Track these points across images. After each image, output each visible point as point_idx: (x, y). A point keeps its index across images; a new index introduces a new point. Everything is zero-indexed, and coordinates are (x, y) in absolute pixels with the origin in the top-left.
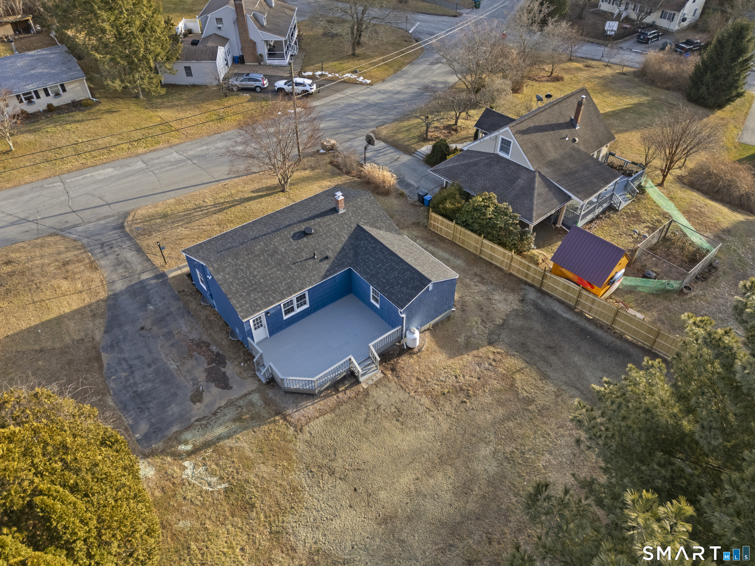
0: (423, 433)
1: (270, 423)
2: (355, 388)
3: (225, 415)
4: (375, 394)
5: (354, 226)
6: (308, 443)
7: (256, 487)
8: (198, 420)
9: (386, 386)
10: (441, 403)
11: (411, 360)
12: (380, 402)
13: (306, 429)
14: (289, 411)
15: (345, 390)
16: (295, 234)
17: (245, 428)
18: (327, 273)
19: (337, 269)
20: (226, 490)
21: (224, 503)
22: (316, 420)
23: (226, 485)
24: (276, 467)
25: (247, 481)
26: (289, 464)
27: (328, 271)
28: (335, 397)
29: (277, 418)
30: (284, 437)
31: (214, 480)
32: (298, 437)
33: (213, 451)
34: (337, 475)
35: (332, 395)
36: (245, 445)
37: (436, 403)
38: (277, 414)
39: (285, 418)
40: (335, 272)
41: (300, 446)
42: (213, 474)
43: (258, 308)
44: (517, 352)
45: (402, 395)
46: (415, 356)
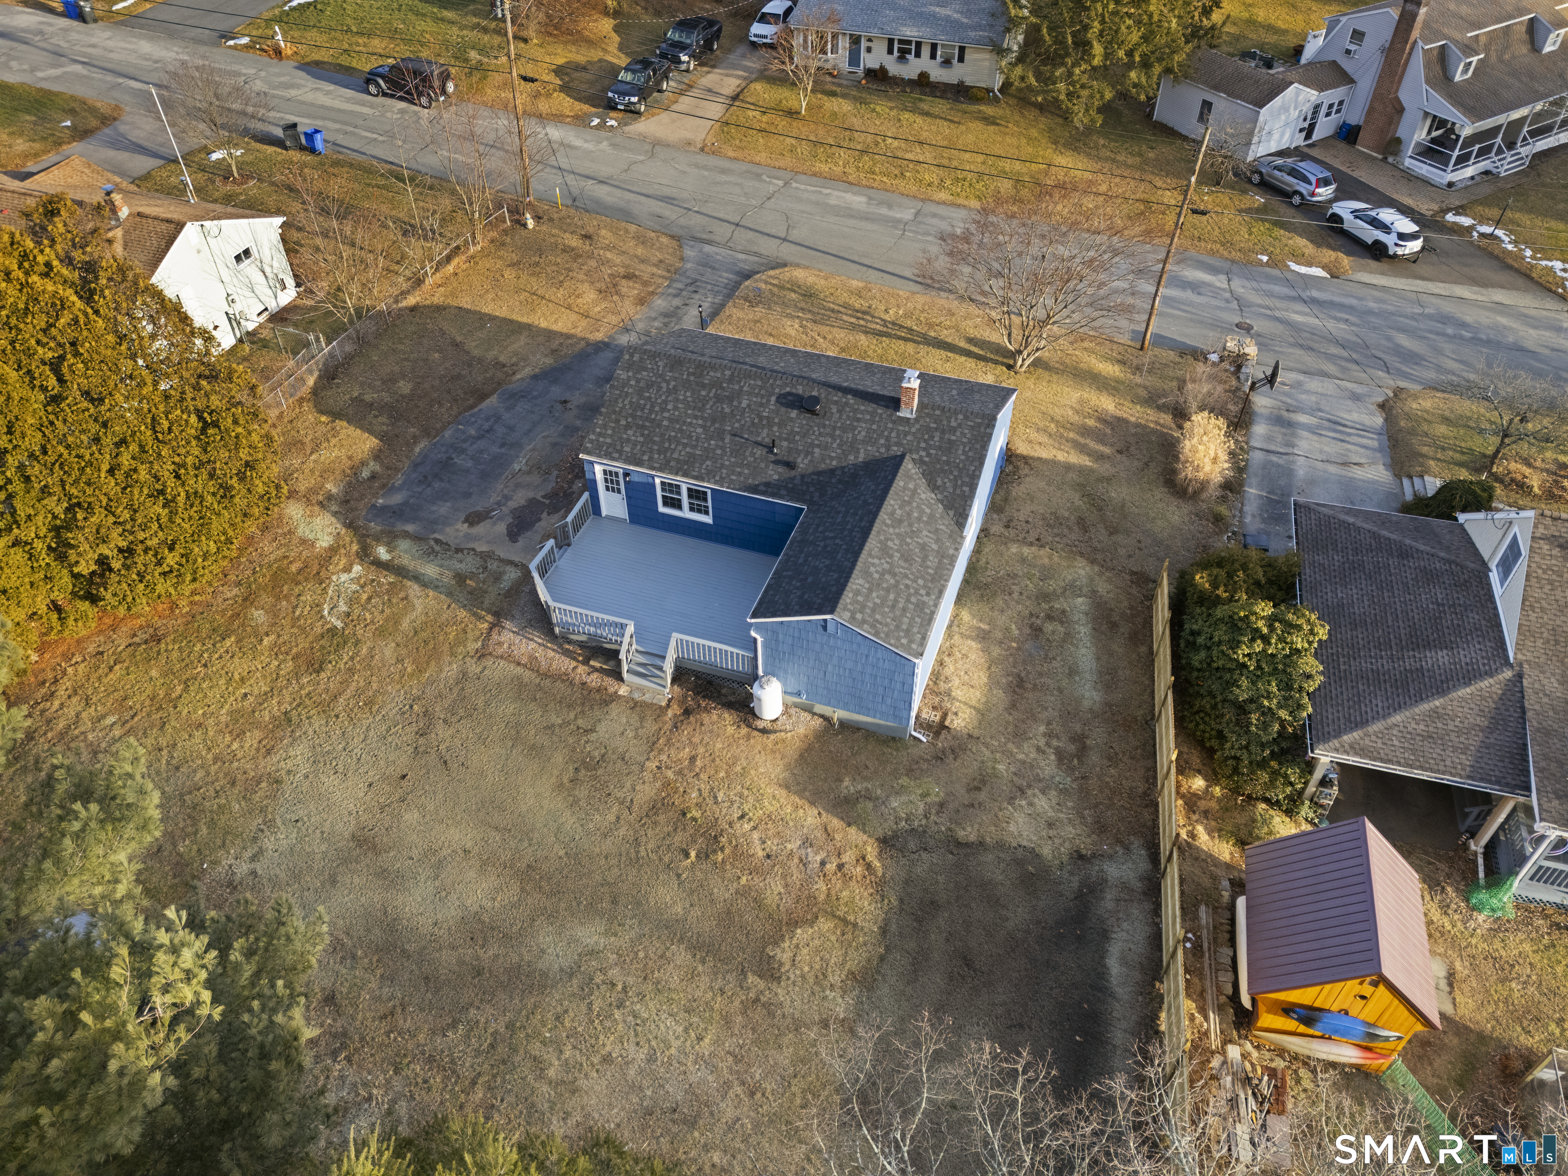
2: (609, 682)
5: (896, 450)
6: (463, 677)
8: (437, 541)
10: (662, 818)
13: (489, 662)
14: (508, 624)
15: (596, 670)
16: (789, 394)
17: (450, 594)
18: (762, 488)
19: (783, 492)
20: (333, 631)
21: (310, 638)
22: (512, 666)
23: (339, 624)
26: (411, 676)
27: (767, 484)
28: (574, 664)
29: (490, 618)
30: (460, 642)
32: (468, 659)
35: (575, 659)
37: (654, 809)
39: (492, 626)
41: (451, 670)
46: (744, 730)
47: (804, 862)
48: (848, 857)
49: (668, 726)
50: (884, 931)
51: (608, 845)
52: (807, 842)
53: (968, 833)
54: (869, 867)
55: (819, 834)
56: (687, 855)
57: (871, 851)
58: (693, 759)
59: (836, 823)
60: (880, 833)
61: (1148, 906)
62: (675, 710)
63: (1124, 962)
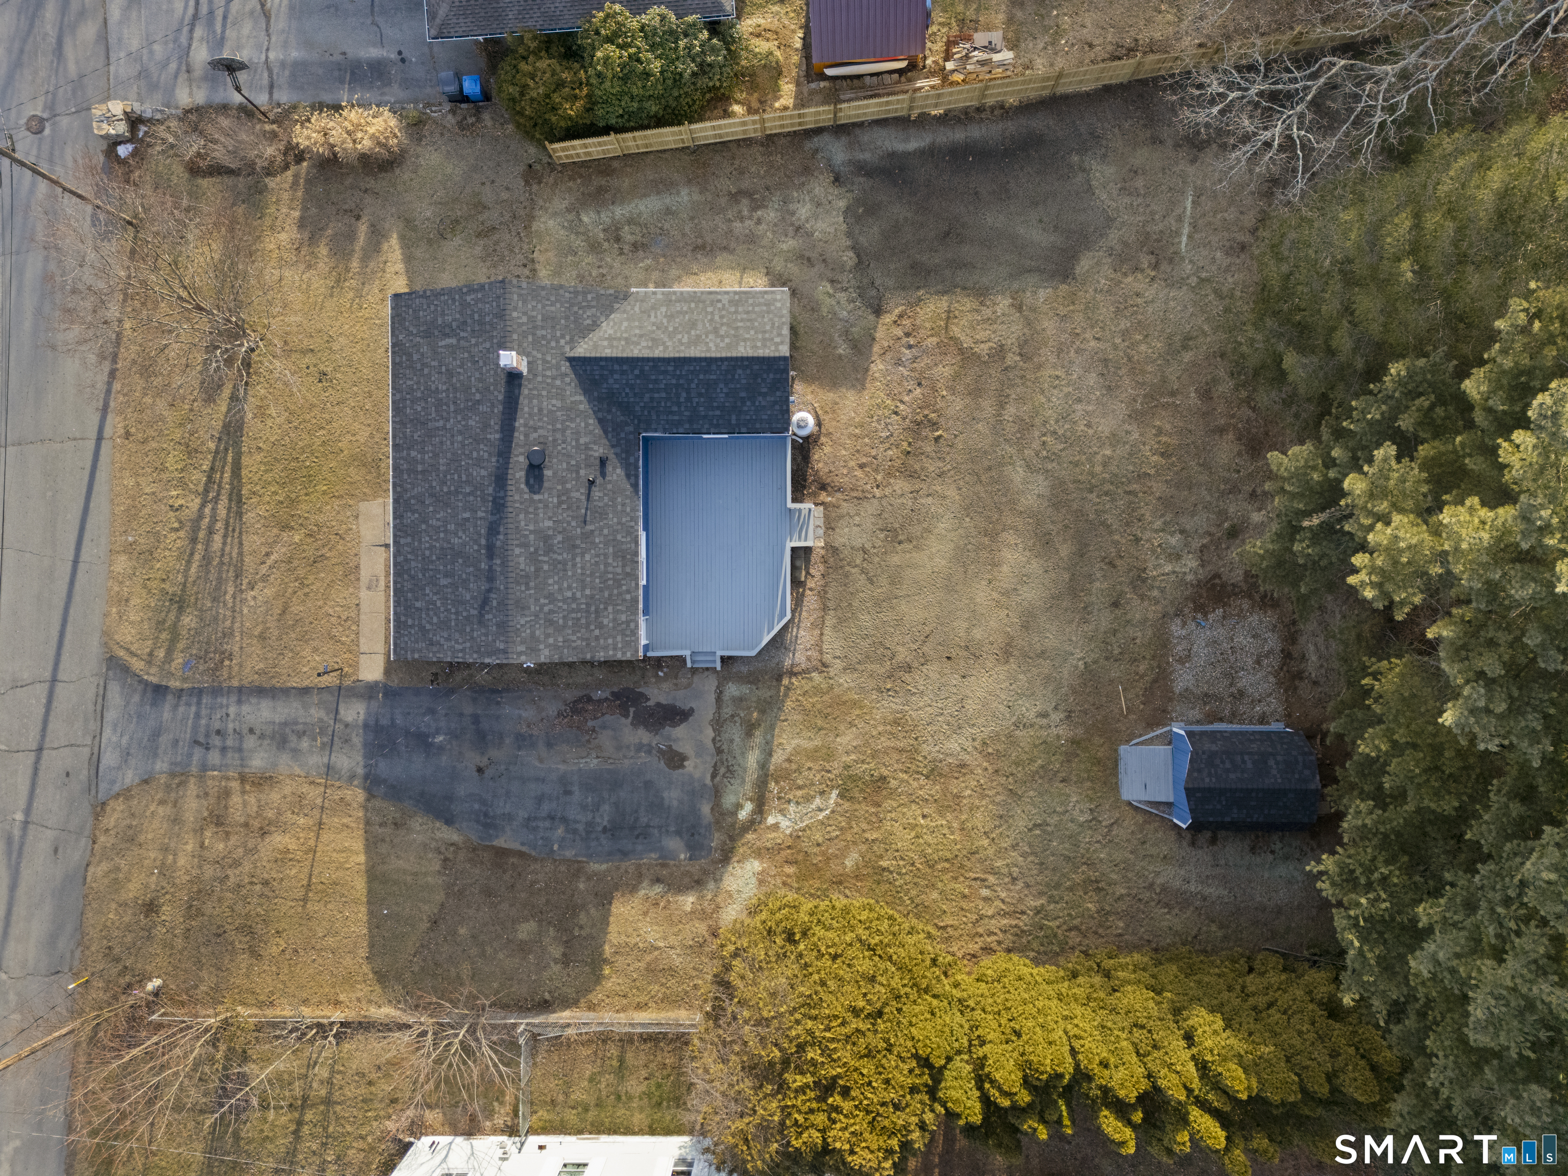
0: (942, 526)
1: (786, 695)
2: (814, 558)
3: (732, 741)
4: (842, 540)
5: (565, 367)
6: (849, 668)
7: (863, 762)
8: (714, 776)
9: (841, 517)
10: (917, 467)
11: (827, 449)
12: (858, 543)
13: (828, 658)
14: (787, 663)
15: (808, 573)
16: (527, 483)
17: (772, 727)
18: (633, 479)
19: (632, 460)
20: (841, 796)
21: (857, 806)
22: (825, 638)
23: (835, 793)
24: (851, 724)
25: (847, 767)
26: (861, 708)
27: (628, 476)
28: (808, 592)
29: (785, 681)
30: (817, 691)
31: (818, 801)
32: (832, 674)
33: (777, 782)
34: (916, 664)
35: (803, 595)
36: (795, 742)
37: (912, 475)
38: (779, 678)
39: (792, 674)
40: (637, 468)
41: (846, 681)
42: (808, 799)
43: (632, 625)
44: (918, 288)
45: (871, 508)
46: (823, 439)
47: (915, 359)
48: (899, 332)
49: (839, 495)
50: (944, 293)
51: (952, 492)
52: (899, 363)
53: (849, 258)
54: (901, 316)
55: (888, 356)
56: (940, 437)
57: (888, 319)
58: (862, 466)
59: (876, 349)
60: (872, 317)
61: (858, 131)
62: (823, 497)
63: (907, 140)
